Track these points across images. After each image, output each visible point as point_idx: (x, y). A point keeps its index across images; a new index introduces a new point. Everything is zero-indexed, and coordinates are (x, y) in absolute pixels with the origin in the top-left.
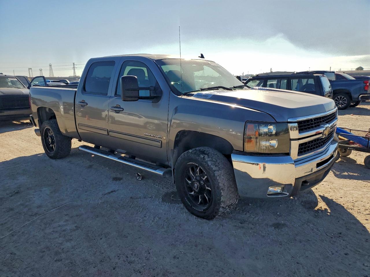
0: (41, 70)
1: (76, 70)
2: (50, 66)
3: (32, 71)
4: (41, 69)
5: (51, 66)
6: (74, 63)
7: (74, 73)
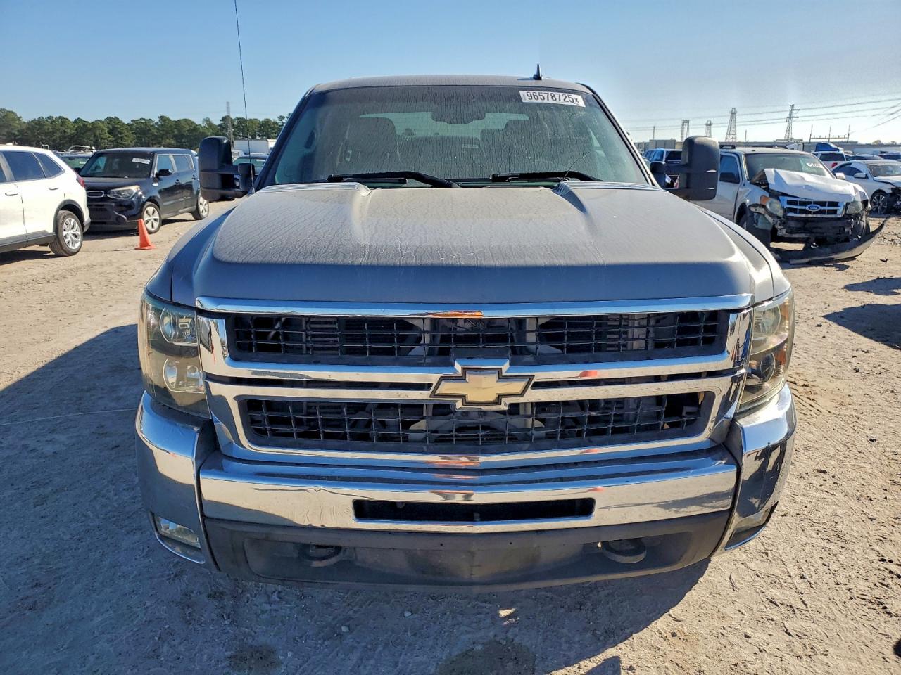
0: (709, 125)
1: (794, 124)
2: (732, 113)
3: (688, 128)
4: (709, 123)
5: (735, 113)
6: (792, 106)
7: (789, 130)
